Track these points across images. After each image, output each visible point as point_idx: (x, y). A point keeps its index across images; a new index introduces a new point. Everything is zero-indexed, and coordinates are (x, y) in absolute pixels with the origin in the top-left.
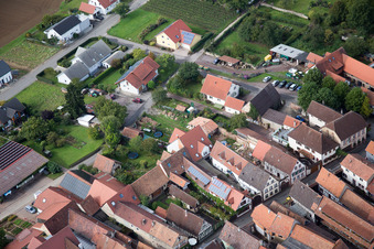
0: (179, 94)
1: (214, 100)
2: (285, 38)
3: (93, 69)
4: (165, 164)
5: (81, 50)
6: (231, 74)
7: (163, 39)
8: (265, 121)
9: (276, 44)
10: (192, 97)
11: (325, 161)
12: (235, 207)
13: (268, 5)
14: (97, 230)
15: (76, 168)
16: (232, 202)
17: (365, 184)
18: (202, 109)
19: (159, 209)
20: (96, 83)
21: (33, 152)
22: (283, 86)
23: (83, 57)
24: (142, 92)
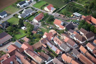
0: (48, 23)
1: (57, 25)
2: (77, 11)
3: (27, 15)
4: (41, 41)
5: (25, 10)
6: (62, 19)
7: (46, 9)
8: (69, 32)
9: (75, 12)
10: (51, 24)
11: (83, 44)
12: (58, 54)
13: (74, 2)
14: (22, 56)
15: (19, 40)
16: (57, 52)
17: (92, 51)
18: (53, 27)
19: (38, 52)
20: (27, 18)
21: (9, 35)
22: (75, 23)
23: (25, 12)
24: (39, 22)
